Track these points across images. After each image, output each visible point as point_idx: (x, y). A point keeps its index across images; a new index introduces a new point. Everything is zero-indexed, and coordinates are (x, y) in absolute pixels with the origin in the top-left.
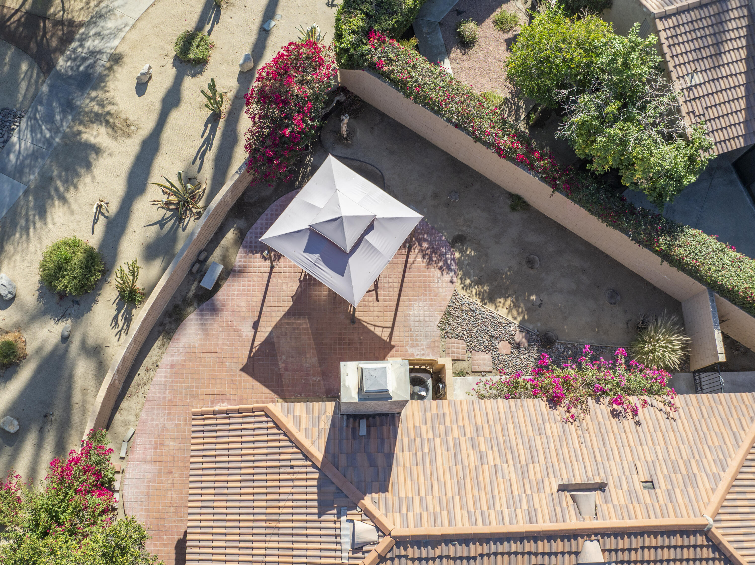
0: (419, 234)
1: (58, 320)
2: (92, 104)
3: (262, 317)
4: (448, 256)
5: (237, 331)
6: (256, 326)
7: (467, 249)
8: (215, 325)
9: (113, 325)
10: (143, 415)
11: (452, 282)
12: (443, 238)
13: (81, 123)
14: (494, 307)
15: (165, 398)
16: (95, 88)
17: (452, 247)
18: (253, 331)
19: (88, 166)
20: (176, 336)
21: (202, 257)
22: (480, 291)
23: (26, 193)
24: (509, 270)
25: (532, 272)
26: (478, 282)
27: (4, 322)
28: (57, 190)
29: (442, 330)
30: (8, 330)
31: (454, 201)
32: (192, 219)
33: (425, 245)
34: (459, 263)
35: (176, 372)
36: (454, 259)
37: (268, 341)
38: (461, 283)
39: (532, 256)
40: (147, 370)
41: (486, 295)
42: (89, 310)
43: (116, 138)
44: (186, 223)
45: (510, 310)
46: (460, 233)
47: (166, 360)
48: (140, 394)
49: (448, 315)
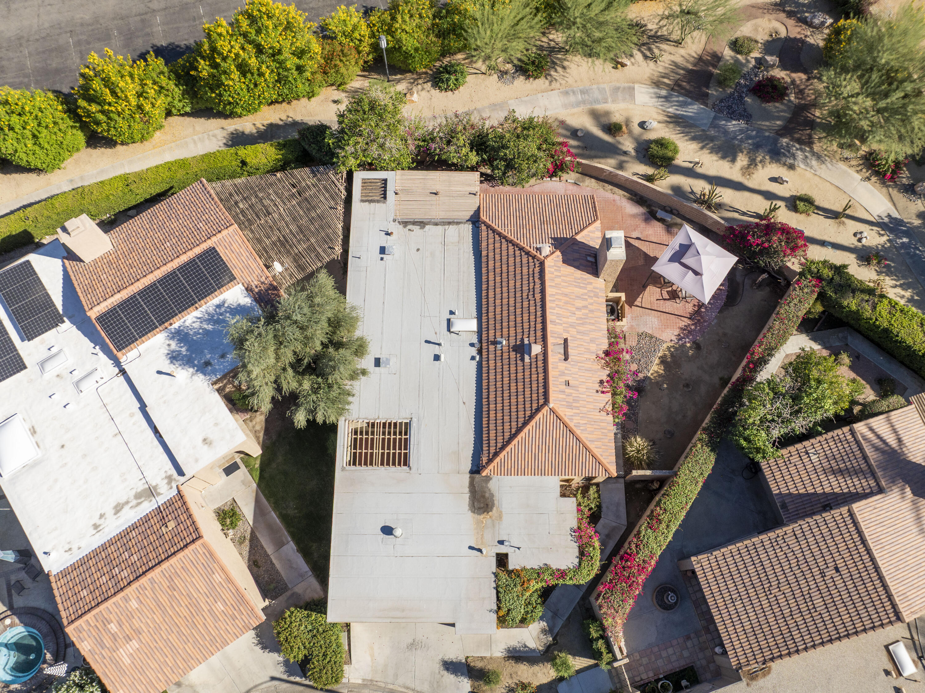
1: (635, 149)
2: (761, 157)
3: (644, 242)
4: (687, 340)
5: (635, 230)
6: (638, 238)
7: (693, 351)
10: (588, 188)
11: (671, 340)
12: (698, 338)
13: (748, 153)
14: (658, 363)
16: (771, 158)
17: (693, 343)
18: (636, 237)
19: (723, 158)
20: (630, 201)
21: (675, 211)
22: (667, 356)
23: (703, 130)
24: (681, 374)
25: (681, 386)
26: (672, 355)
27: (632, 126)
28: (707, 144)
29: (642, 333)
30: (628, 128)
31: (722, 345)
33: (693, 327)
34: (683, 345)
35: (610, 202)
36: (685, 342)
38: (671, 346)
39: (691, 387)
40: (611, 190)
41: (665, 359)
42: (641, 162)
43: (740, 170)
45: (657, 372)
46: (702, 348)
47: (617, 197)
48: (599, 187)
49: (651, 337)
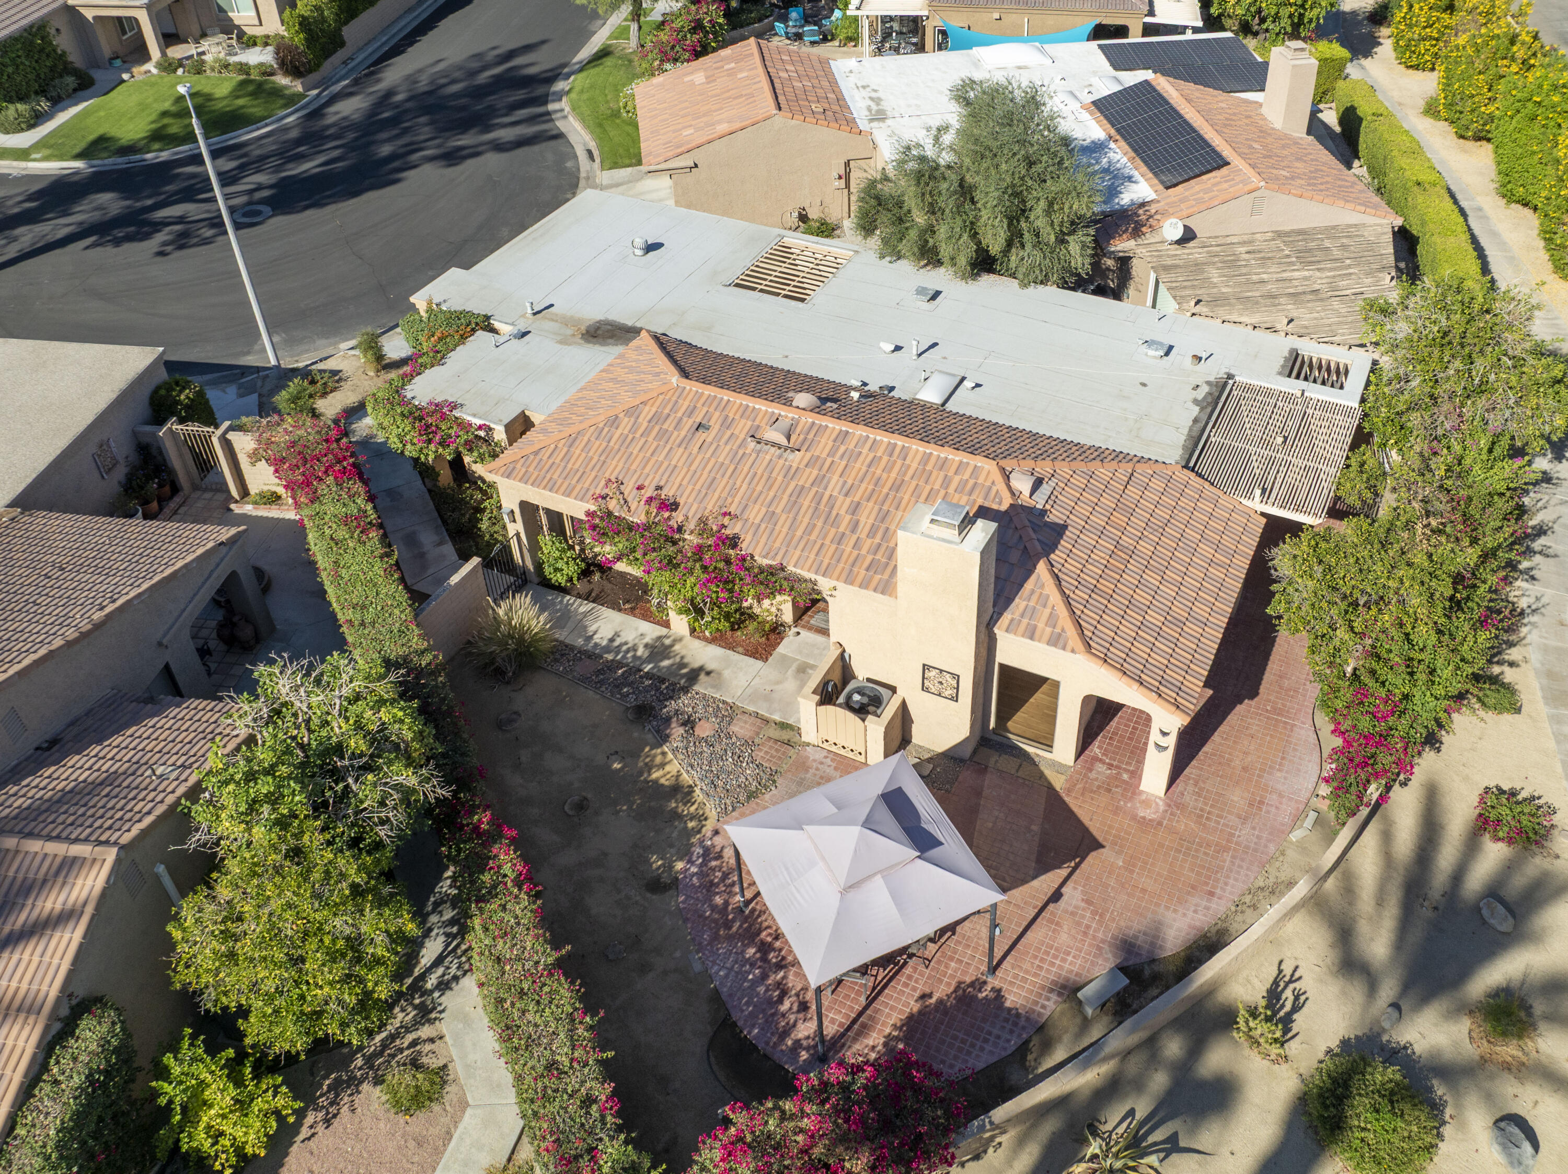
0: (715, 921)
1: (1405, 1048)
4: (694, 869)
5: (1088, 902)
6: (1056, 897)
7: (659, 868)
8: (1123, 924)
9: (1302, 998)
10: (1272, 849)
11: (716, 832)
12: (682, 898)
14: (681, 778)
15: (1233, 857)
17: (677, 879)
18: (1064, 890)
22: (685, 804)
24: (621, 810)
25: (589, 796)
26: (676, 816)
27: (1515, 1091)
29: (774, 781)
30: (1507, 1074)
31: (621, 944)
32: (1109, 1127)
33: (718, 900)
34: (685, 853)
35: (1207, 884)
36: (690, 862)
37: (1044, 867)
38: (703, 826)
39: (572, 813)
40: (1254, 907)
41: (679, 796)
44: (1125, 1125)
45: (662, 765)
46: (649, 895)
47: (1220, 906)
48: (1272, 880)
49: (751, 795)
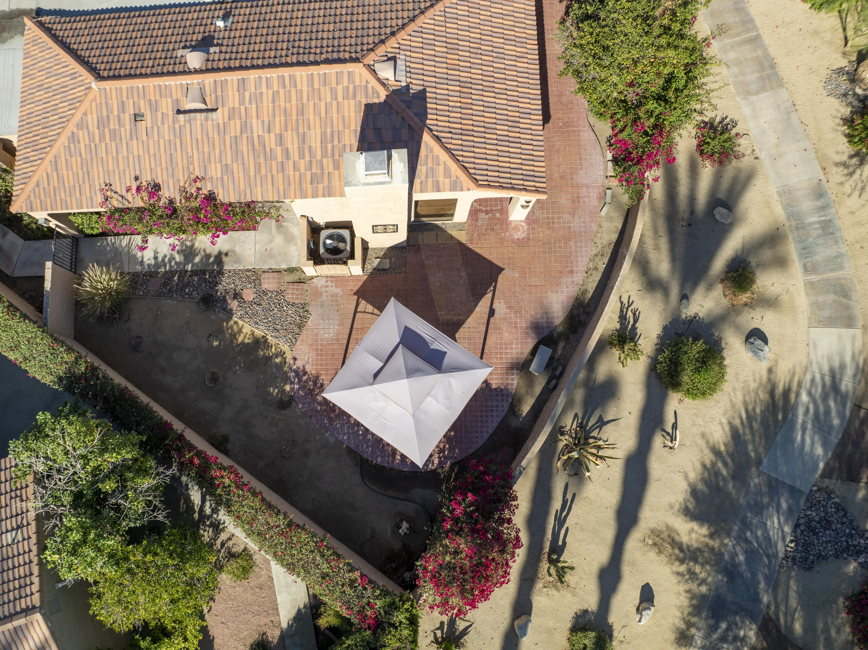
1: (695, 317)
2: (703, 575)
3: (486, 321)
4: (296, 387)
5: (510, 307)
6: (492, 312)
7: (278, 394)
8: (533, 312)
9: (637, 313)
10: (594, 227)
11: (295, 359)
12: (300, 406)
13: (712, 550)
14: (255, 334)
15: (575, 242)
16: (703, 597)
17: (291, 396)
18: (494, 306)
19: (694, 492)
20: (571, 301)
21: (554, 382)
22: (268, 350)
23: (759, 462)
24: (236, 371)
25: (214, 370)
26: (268, 359)
27: (752, 316)
28: (725, 464)
29: (307, 311)
30: (746, 308)
31: (286, 447)
32: (568, 428)
33: (320, 399)
34: (287, 379)
35: (567, 266)
36: (292, 383)
37: (478, 297)
38: (285, 358)
39: (212, 385)
40: (596, 269)
41: (262, 346)
42: (665, 328)
43: (668, 527)
44: (575, 423)
45: (240, 331)
46: (283, 412)
47: (579, 278)
48: (600, 246)
49: (301, 326)
